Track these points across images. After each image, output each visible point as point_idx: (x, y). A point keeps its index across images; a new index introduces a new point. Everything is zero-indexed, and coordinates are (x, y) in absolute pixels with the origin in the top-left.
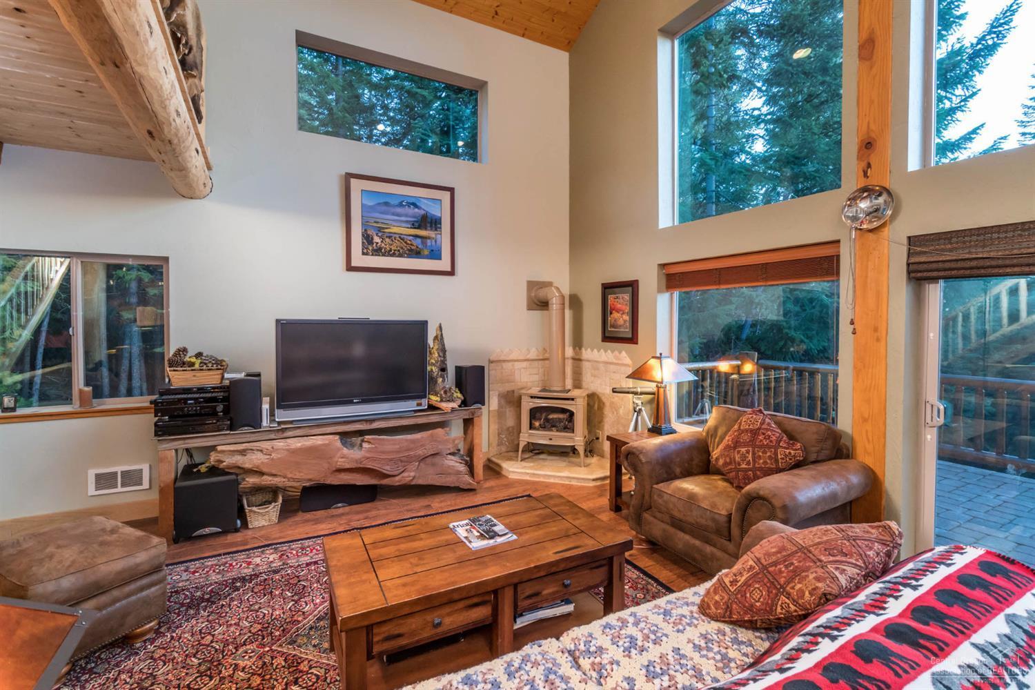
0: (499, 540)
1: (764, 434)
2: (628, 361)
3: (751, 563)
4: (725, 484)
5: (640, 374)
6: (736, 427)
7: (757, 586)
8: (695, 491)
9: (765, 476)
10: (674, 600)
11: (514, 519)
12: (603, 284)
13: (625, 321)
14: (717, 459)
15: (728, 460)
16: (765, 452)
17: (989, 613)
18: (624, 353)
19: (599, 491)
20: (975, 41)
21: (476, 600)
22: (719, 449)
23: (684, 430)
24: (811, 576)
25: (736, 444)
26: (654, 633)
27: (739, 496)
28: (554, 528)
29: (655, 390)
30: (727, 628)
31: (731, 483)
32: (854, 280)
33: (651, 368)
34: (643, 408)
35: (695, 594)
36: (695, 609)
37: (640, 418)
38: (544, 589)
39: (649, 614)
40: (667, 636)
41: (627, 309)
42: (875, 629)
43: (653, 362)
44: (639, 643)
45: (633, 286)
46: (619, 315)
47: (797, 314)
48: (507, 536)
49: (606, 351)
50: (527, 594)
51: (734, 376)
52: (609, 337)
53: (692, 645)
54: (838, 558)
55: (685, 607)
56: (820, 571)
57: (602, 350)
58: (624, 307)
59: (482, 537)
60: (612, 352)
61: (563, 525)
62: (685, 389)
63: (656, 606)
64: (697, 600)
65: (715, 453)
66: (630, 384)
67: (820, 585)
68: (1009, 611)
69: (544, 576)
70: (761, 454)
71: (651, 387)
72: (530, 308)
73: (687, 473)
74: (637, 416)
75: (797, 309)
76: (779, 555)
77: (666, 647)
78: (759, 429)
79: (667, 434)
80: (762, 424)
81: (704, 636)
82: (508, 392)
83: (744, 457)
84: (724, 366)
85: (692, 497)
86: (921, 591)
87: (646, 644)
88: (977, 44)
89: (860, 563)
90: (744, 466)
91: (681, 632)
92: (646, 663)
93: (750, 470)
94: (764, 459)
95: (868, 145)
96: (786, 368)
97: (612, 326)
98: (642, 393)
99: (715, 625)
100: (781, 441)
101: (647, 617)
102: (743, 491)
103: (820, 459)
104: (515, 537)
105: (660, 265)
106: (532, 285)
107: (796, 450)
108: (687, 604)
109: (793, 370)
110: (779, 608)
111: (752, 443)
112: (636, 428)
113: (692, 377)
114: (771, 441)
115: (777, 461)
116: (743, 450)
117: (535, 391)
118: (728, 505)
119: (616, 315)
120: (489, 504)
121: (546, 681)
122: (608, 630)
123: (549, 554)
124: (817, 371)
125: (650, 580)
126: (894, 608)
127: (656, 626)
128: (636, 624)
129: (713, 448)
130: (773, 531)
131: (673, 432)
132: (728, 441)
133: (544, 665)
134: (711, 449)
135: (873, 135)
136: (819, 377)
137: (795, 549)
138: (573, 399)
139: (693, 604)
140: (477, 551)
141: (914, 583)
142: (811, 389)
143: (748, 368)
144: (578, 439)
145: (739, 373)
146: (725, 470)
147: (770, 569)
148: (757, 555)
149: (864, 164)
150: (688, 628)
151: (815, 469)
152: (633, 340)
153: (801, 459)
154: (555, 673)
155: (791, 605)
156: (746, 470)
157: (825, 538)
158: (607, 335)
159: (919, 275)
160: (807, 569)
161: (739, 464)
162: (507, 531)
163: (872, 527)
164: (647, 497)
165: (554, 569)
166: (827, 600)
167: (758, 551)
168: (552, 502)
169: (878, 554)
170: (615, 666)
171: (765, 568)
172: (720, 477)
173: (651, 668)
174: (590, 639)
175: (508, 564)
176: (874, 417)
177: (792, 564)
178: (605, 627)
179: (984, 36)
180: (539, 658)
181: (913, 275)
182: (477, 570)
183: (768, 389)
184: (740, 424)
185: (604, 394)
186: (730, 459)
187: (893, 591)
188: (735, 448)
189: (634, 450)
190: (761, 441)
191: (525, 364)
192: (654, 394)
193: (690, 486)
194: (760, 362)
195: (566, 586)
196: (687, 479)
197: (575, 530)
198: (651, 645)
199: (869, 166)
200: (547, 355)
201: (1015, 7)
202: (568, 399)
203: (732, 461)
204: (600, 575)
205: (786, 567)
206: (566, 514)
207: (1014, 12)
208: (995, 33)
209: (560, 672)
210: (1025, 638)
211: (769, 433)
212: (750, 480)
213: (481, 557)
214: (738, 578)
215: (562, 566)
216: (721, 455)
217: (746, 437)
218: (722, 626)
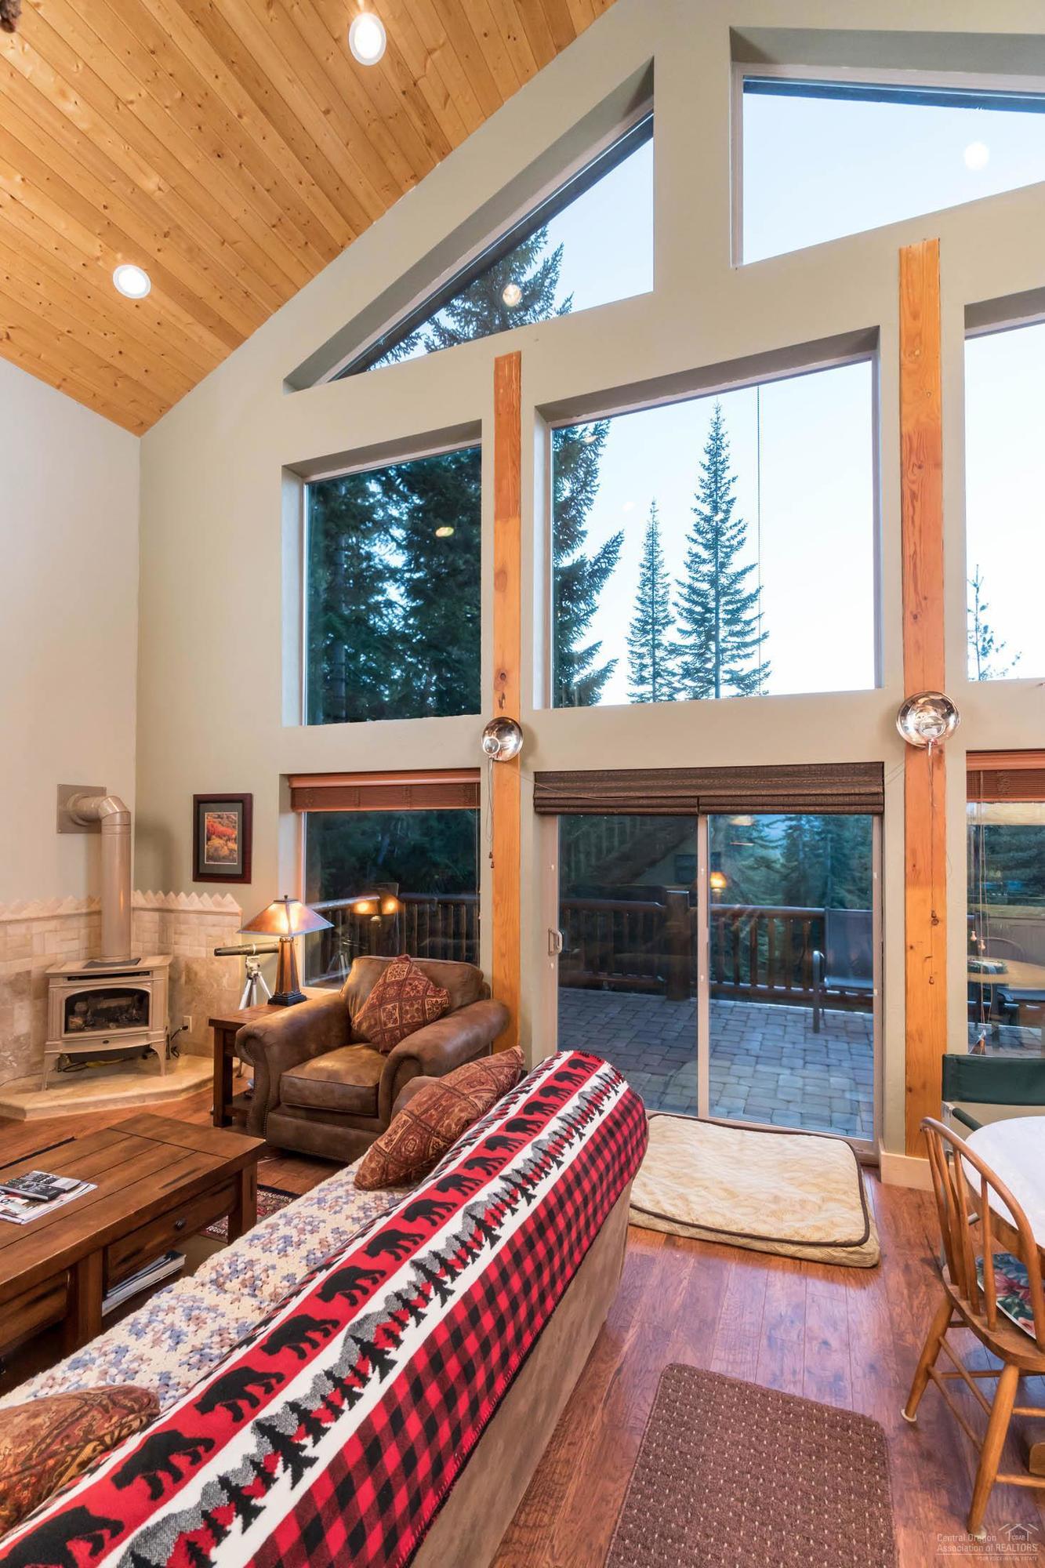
0: (67, 1198)
1: (410, 984)
2: (237, 908)
3: (405, 1118)
4: (370, 1052)
5: (256, 925)
6: (381, 981)
7: (411, 1137)
8: (335, 1068)
9: (413, 1032)
10: (327, 1187)
11: (82, 1166)
12: (195, 796)
13: (231, 851)
14: (360, 1023)
15: (373, 1022)
16: (412, 1005)
17: (570, 1093)
18: (229, 897)
19: (196, 1104)
20: (593, 560)
21: (40, 1291)
22: (362, 1011)
23: (318, 996)
24: (457, 1110)
25: (382, 1001)
26: (310, 1223)
27: (387, 1060)
28: (151, 1159)
29: (278, 945)
30: (384, 1194)
31: (376, 1049)
32: (492, 813)
33: (273, 917)
34: (260, 973)
35: (346, 1176)
36: (351, 1186)
37: (254, 986)
38: (146, 1244)
39: (302, 1209)
40: (324, 1221)
41: (235, 833)
42: (500, 1129)
43: (274, 907)
44: (295, 1239)
45: (243, 803)
46: (222, 842)
47: (441, 833)
48: (80, 1189)
49: (200, 895)
50: (122, 1257)
51: (375, 918)
52: (202, 875)
53: (350, 1220)
54: (477, 1088)
55: (340, 1189)
56: (463, 1104)
57: (193, 894)
58: (229, 831)
59: (34, 1201)
60: (211, 896)
61: (165, 1151)
62: (318, 939)
63: (307, 1199)
64: (352, 1178)
65: (357, 1018)
66: (238, 941)
67: (462, 1115)
68: (581, 1090)
69: (151, 1221)
70: (408, 1008)
71: (272, 941)
72: (62, 829)
73: (324, 1050)
74: (252, 984)
75: (442, 826)
76: (430, 1102)
77: (325, 1232)
78: (405, 979)
79: (295, 1003)
80: (408, 973)
81: (363, 1208)
82: (18, 974)
83: (390, 1015)
84: (363, 906)
85: (332, 1075)
86: (531, 1093)
87: (303, 1237)
88: (595, 564)
89: (494, 1088)
90: (390, 1025)
91: (339, 1212)
92: (306, 1254)
93: (396, 1028)
94: (412, 1015)
95: (502, 676)
96: (431, 902)
97: (210, 858)
98: (258, 952)
99: (371, 1194)
100: (428, 989)
101: (299, 1213)
102: (391, 1054)
103: (464, 1003)
104: (93, 1187)
105: (283, 776)
106: (66, 792)
107: (441, 997)
108: (342, 1186)
109: (439, 903)
110: (431, 1149)
111: (399, 997)
112: (249, 1003)
113: (327, 925)
114: (418, 992)
115: (424, 1012)
116: (389, 1006)
117: (76, 967)
118: (374, 1074)
119: (216, 842)
120: (23, 1159)
121: (190, 1320)
122: (256, 1241)
123: (155, 1191)
124: (463, 903)
125: (282, 1197)
126: (514, 1111)
127: (312, 1217)
128: (288, 1223)
129: (355, 1011)
130: (422, 1085)
131: (303, 999)
132: (373, 999)
133: (182, 1306)
134: (351, 1013)
135: (507, 668)
136: (464, 909)
137: (442, 1092)
138: (147, 973)
139: (347, 1183)
140: (29, 1225)
141: (527, 1088)
142: (457, 923)
143: (391, 906)
144: (154, 1034)
145: (380, 913)
146: (369, 1035)
147: (423, 1117)
148: (409, 1109)
149: (499, 695)
150: (345, 1206)
151: (458, 1015)
152: (244, 876)
153: (447, 1005)
154: (199, 1308)
155: (441, 1143)
156: (392, 1030)
157: (468, 1074)
158: (201, 871)
159: (543, 809)
160: (453, 1105)
161: (385, 1025)
162: (78, 1182)
163: (503, 1055)
164: (273, 1090)
165: (163, 1208)
166: (468, 1124)
167: (410, 1105)
168: (141, 1127)
169: (506, 1076)
170: (270, 1272)
171: (417, 1117)
172: (363, 1045)
173: (312, 1256)
174: (235, 1258)
175: (92, 1223)
176: (509, 953)
177: (441, 1105)
178: (252, 1240)
179: (599, 558)
180: (173, 1303)
181: (538, 809)
182: (40, 1246)
183: (411, 929)
184: (386, 976)
185: (197, 960)
186: (375, 1019)
187: (513, 1101)
188: (381, 1005)
189: (256, 1031)
190: (408, 993)
191: (53, 924)
192: (275, 951)
193: (327, 1063)
194: (402, 895)
195: (177, 1228)
196: (325, 1055)
197: (187, 1153)
198: (308, 1236)
199: (503, 697)
200: (95, 907)
201: (619, 540)
202: (137, 974)
203: (378, 1022)
204: (225, 1199)
205: (436, 1110)
206: (167, 1137)
207: (619, 544)
208: (607, 558)
209: (204, 1305)
210: (587, 1105)
211: (416, 983)
212: (396, 1041)
213: (39, 1230)
214: (393, 1137)
215: (174, 1202)
216: (364, 1018)
217: (392, 992)
218: (378, 1193)
